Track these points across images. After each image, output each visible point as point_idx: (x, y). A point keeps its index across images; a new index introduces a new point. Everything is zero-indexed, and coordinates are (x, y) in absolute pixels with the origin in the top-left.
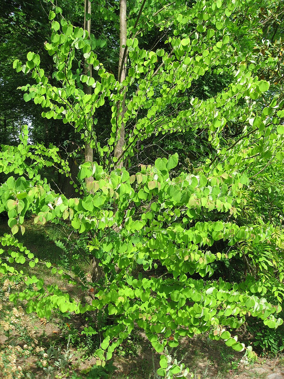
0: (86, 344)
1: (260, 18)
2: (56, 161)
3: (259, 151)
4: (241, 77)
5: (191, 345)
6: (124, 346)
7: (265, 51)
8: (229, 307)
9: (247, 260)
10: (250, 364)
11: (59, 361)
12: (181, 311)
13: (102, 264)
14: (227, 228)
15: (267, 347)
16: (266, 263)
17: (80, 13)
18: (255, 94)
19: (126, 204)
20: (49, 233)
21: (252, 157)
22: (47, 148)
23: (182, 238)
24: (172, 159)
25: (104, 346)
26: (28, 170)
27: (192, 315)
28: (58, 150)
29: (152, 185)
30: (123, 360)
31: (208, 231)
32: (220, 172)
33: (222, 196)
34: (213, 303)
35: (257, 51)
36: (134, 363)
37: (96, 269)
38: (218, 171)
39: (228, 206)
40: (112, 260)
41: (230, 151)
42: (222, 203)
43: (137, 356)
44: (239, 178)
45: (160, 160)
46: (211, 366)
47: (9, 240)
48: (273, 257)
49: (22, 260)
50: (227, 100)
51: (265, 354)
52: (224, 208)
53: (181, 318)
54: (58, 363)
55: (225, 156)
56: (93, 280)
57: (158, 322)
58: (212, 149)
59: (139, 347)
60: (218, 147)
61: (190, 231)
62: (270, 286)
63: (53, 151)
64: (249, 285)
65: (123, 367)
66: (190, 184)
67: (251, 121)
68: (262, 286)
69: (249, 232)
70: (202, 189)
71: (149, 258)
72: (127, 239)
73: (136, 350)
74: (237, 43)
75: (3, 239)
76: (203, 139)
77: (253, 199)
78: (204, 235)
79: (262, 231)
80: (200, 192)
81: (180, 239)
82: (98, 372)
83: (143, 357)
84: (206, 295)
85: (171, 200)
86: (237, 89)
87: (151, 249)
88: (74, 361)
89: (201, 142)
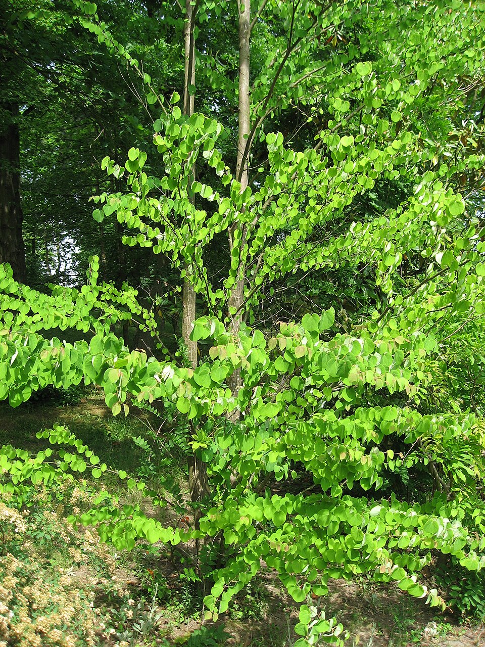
0: (181, 600)
1: (459, 83)
2: (134, 311)
3: (450, 300)
4: (424, 194)
5: (346, 605)
6: (241, 603)
7: (468, 139)
8: (405, 533)
9: (436, 471)
10: (440, 634)
11: (139, 624)
12: (332, 540)
13: (212, 471)
14: (403, 416)
15: (469, 608)
16: (464, 472)
17: (170, 72)
18: (444, 219)
19: (256, 379)
20: (111, 428)
21: (441, 310)
22: (118, 290)
23: (336, 430)
24: (326, 317)
25: (215, 592)
26: (95, 325)
27: (349, 546)
28: (136, 293)
29: (300, 351)
30: (239, 625)
31: (374, 420)
32: (394, 331)
33: (396, 367)
34: (379, 529)
35: (455, 137)
36: (257, 629)
37: (199, 481)
38: (390, 330)
39: (404, 382)
40: (228, 464)
41: (408, 300)
42: (396, 379)
43: (262, 619)
44: (422, 340)
45: (309, 316)
46: (377, 637)
47: (61, 434)
48: (474, 462)
49: (81, 467)
50: (406, 224)
51: (465, 620)
52: (398, 386)
53: (332, 551)
54: (138, 626)
55: (401, 307)
56: (194, 498)
57: (298, 557)
58: (382, 295)
59: (265, 605)
60: (391, 293)
61: (347, 419)
62: (470, 507)
63: (129, 296)
64: (437, 507)
65: (240, 635)
66: (350, 351)
67: (439, 256)
68: (458, 508)
69: (437, 423)
70: (366, 358)
71: (284, 460)
72: (254, 431)
73: (259, 611)
74: (423, 123)
75: (52, 432)
76: (367, 278)
77: (446, 374)
78: (368, 427)
79: (456, 422)
80: (363, 362)
81: (333, 432)
82: (202, 639)
83: (270, 622)
84: (370, 517)
85: (321, 373)
86: (422, 208)
87: (288, 447)
88: (163, 626)
89: (364, 282)
